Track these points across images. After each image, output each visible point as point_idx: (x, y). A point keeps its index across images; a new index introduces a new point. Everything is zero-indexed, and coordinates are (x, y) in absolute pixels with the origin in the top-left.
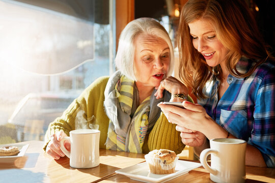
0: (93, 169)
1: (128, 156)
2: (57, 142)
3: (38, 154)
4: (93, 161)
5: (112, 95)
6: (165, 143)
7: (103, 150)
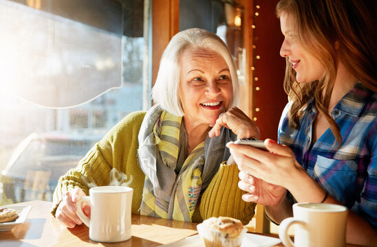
0: (122, 244)
1: (171, 226)
2: (72, 203)
3: (44, 221)
4: (122, 233)
5: (149, 141)
6: (226, 208)
7: (136, 216)
